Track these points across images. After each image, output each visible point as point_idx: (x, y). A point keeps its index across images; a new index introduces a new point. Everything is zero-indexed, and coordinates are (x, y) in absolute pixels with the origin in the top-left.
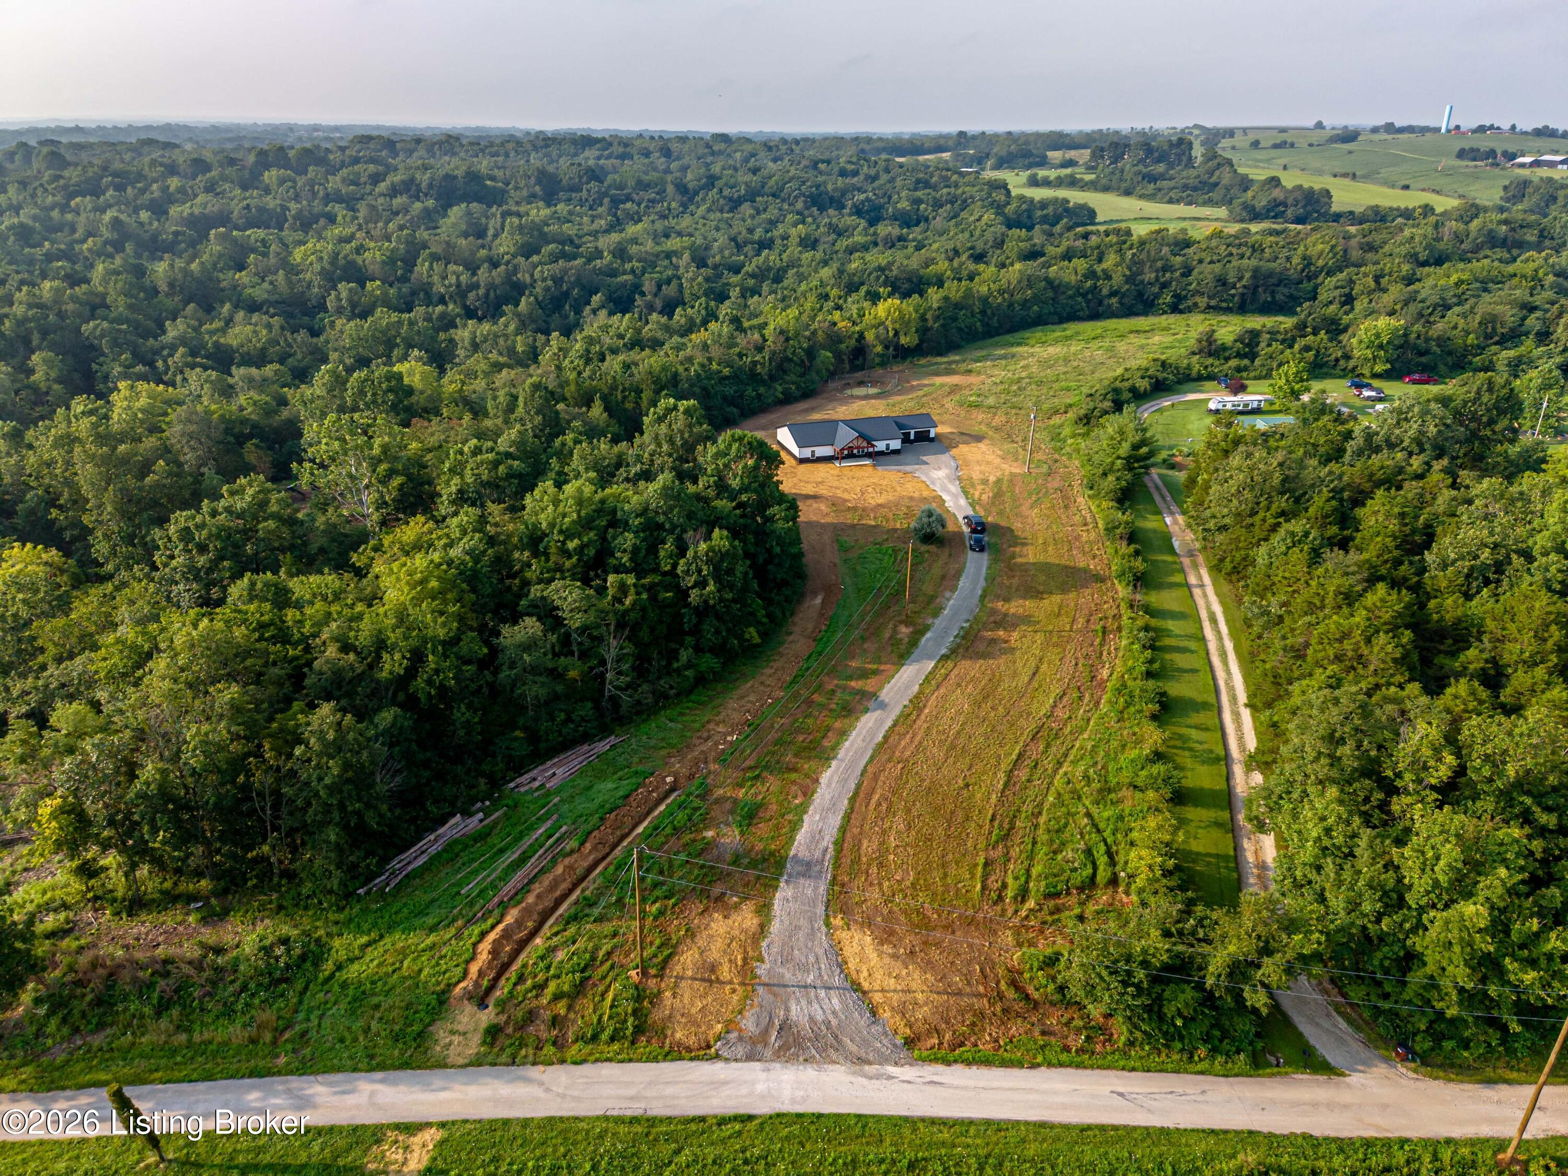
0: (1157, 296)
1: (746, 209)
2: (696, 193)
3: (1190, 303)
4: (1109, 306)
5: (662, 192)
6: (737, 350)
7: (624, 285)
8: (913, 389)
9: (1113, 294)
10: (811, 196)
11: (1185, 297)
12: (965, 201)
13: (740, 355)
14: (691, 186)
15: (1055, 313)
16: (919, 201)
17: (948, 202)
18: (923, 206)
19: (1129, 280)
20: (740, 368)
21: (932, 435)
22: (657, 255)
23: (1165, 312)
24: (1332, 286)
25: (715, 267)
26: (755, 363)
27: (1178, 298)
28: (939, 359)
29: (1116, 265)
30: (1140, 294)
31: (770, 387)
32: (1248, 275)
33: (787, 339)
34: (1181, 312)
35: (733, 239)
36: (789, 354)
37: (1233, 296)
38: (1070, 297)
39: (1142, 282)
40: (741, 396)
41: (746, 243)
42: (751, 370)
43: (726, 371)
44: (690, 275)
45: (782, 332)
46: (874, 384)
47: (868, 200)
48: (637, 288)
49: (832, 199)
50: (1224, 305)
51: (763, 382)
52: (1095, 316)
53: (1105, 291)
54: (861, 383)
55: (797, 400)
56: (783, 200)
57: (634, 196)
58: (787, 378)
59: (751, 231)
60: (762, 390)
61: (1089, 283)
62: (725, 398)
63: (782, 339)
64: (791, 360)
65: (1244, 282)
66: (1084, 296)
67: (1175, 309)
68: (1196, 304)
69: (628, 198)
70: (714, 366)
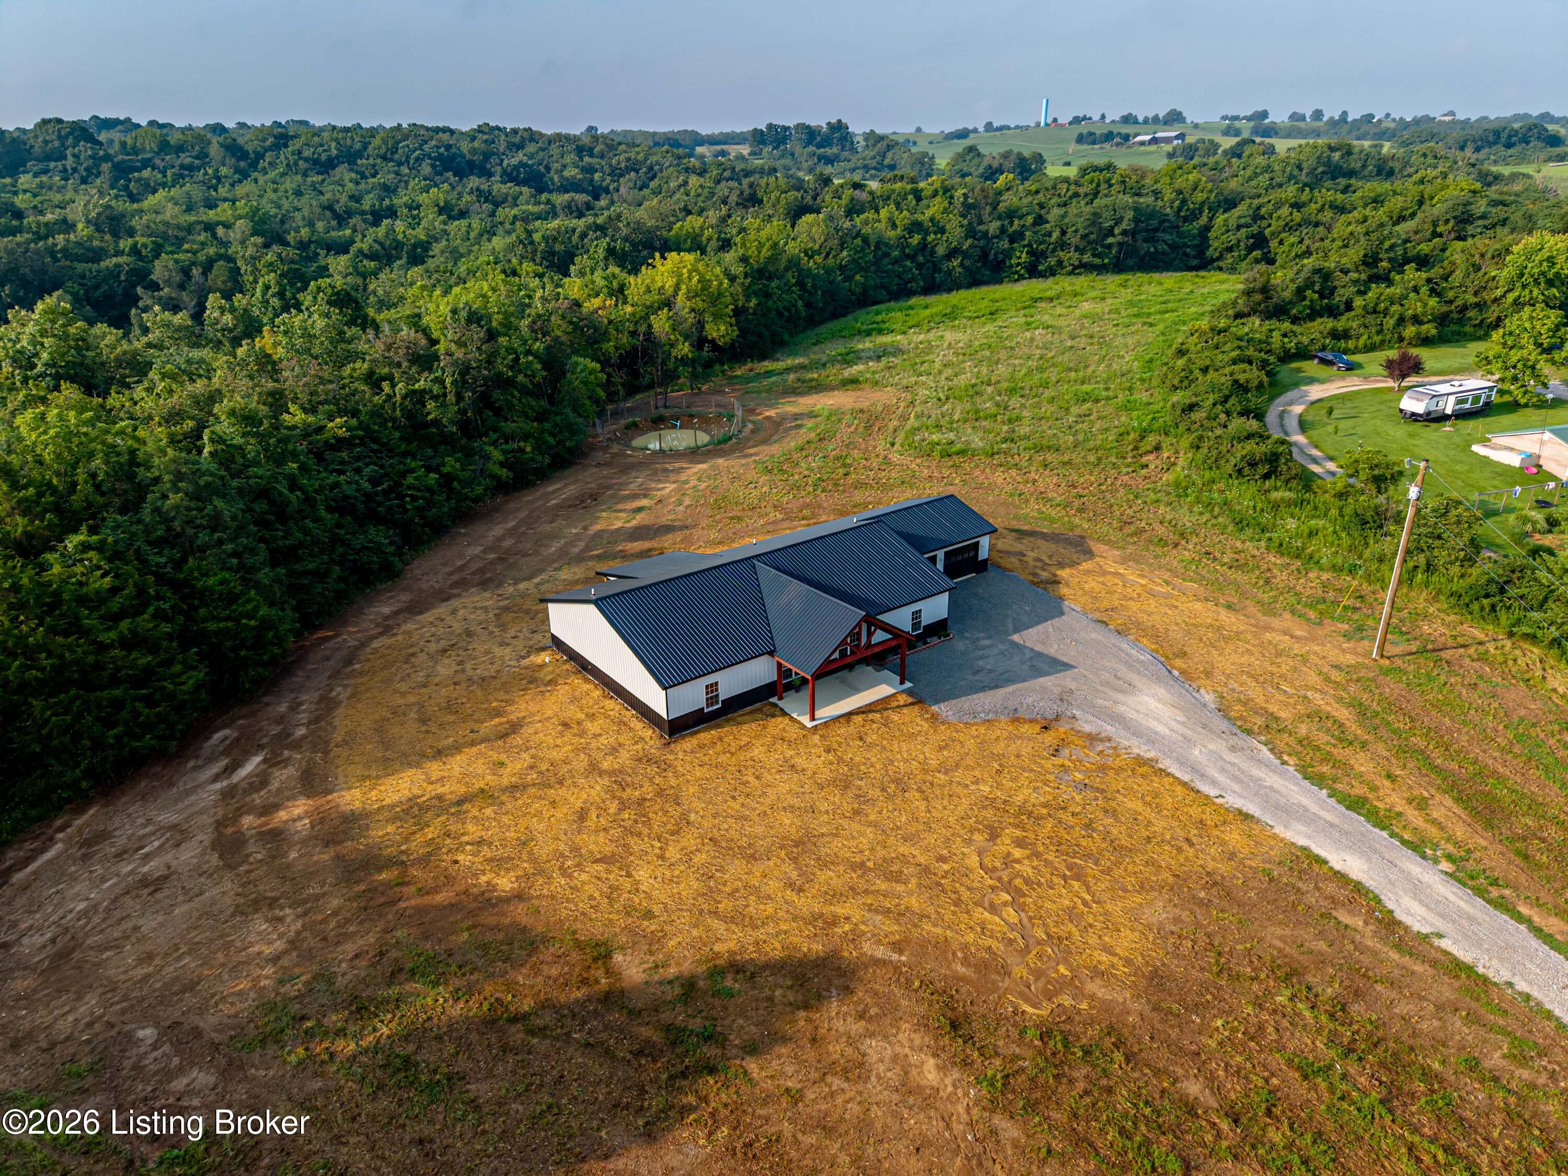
0: (1008, 254)
1: (343, 172)
2: (260, 156)
3: (1052, 261)
4: (949, 273)
5: (203, 156)
6: (362, 367)
7: (114, 273)
8: (778, 427)
9: (952, 254)
10: (440, 157)
11: (1043, 255)
12: (651, 168)
13: (374, 380)
14: (249, 148)
15: (883, 286)
16: (591, 170)
17: (629, 169)
18: (597, 176)
19: (970, 232)
20: (376, 413)
21: (983, 554)
22: (189, 229)
23: (1022, 278)
24: (1233, 223)
25: (303, 245)
26: (419, 397)
27: (1037, 255)
28: (768, 365)
29: (945, 211)
30: (984, 255)
31: (469, 453)
32: (1130, 214)
33: (492, 336)
34: (1042, 275)
35: (329, 207)
36: (502, 366)
37: (1110, 246)
38: (896, 262)
39: (985, 234)
40: (395, 490)
41: (349, 213)
42: (409, 415)
43: (337, 426)
44: (250, 251)
45: (474, 318)
46: (687, 420)
47: (522, 164)
48: (141, 276)
49: (471, 164)
50: (1097, 261)
51: (447, 440)
52: (931, 289)
53: (941, 250)
54: (658, 423)
55: (542, 475)
56: (400, 164)
57: (157, 161)
58: (509, 427)
59: (354, 198)
60: (451, 464)
61: (916, 239)
62: (342, 506)
63: (478, 334)
64: (510, 383)
65: (1124, 226)
66: (912, 258)
67: (1033, 272)
68: (1060, 263)
69: (146, 164)
70: (295, 416)
